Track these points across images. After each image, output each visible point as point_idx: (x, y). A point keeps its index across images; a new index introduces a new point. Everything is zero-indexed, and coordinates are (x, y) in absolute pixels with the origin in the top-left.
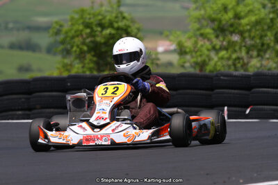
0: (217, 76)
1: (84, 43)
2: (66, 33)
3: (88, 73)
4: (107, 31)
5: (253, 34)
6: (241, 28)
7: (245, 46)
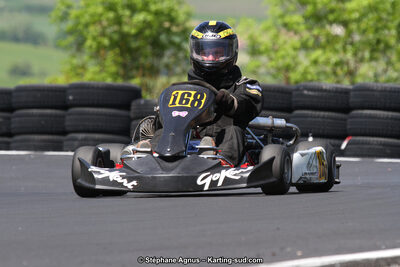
0: (298, 89)
1: (103, 34)
2: (77, 17)
3: (109, 81)
4: (140, 17)
5: (363, 25)
6: (346, 16)
7: (352, 44)
